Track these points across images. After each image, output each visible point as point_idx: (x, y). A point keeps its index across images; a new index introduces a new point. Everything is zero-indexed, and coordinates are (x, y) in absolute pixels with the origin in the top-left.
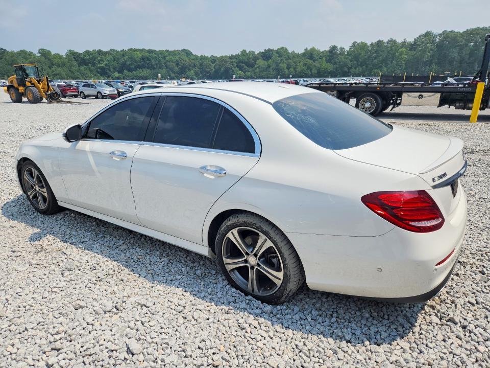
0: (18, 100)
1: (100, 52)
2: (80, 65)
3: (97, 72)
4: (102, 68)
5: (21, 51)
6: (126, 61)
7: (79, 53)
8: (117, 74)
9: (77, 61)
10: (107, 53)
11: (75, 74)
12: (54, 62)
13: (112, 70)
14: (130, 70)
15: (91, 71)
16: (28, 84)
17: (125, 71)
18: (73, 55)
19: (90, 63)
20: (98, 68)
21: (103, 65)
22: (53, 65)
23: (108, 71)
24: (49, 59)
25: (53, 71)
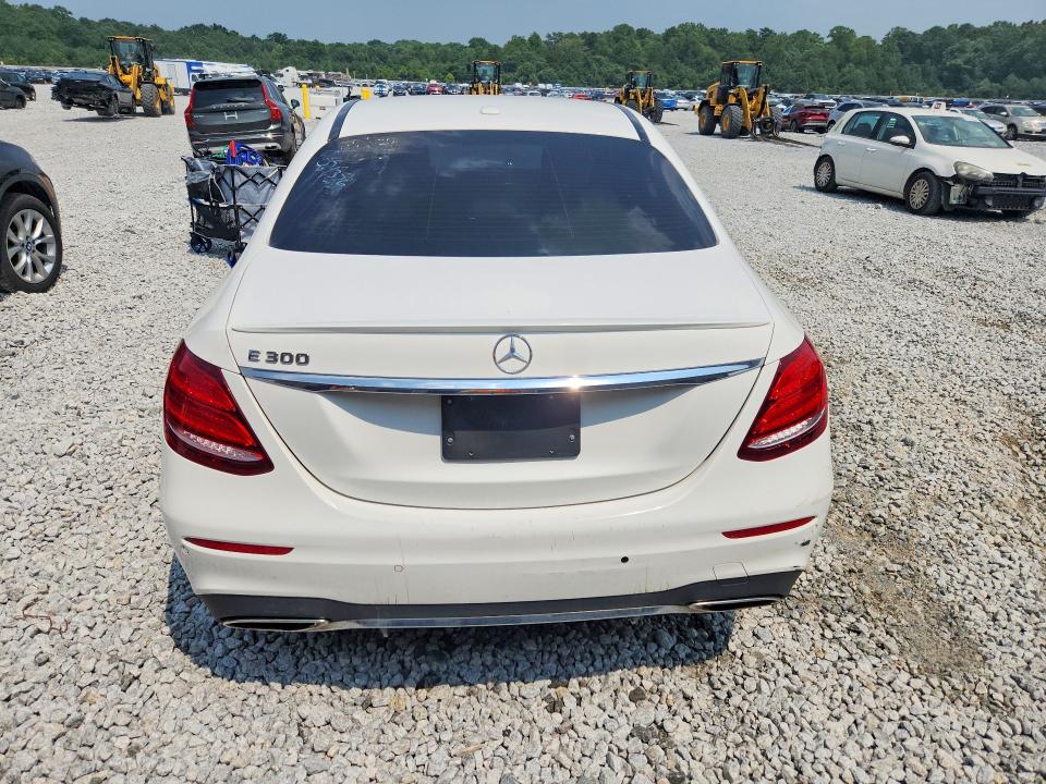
0: (707, 131)
1: (966, 31)
2: (906, 61)
3: (941, 78)
4: (957, 70)
5: (799, 33)
6: (1026, 51)
7: (914, 35)
8: (985, 84)
9: (902, 52)
10: (984, 31)
11: (887, 82)
12: (852, 57)
13: (978, 71)
14: (1026, 74)
15: (925, 75)
16: (732, 100)
17: (1012, 77)
18: (900, 38)
19: (928, 56)
20: (946, 69)
21: (959, 61)
22: (848, 60)
23: (967, 77)
24: (846, 49)
25: (844, 75)
